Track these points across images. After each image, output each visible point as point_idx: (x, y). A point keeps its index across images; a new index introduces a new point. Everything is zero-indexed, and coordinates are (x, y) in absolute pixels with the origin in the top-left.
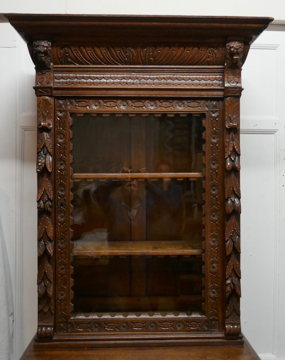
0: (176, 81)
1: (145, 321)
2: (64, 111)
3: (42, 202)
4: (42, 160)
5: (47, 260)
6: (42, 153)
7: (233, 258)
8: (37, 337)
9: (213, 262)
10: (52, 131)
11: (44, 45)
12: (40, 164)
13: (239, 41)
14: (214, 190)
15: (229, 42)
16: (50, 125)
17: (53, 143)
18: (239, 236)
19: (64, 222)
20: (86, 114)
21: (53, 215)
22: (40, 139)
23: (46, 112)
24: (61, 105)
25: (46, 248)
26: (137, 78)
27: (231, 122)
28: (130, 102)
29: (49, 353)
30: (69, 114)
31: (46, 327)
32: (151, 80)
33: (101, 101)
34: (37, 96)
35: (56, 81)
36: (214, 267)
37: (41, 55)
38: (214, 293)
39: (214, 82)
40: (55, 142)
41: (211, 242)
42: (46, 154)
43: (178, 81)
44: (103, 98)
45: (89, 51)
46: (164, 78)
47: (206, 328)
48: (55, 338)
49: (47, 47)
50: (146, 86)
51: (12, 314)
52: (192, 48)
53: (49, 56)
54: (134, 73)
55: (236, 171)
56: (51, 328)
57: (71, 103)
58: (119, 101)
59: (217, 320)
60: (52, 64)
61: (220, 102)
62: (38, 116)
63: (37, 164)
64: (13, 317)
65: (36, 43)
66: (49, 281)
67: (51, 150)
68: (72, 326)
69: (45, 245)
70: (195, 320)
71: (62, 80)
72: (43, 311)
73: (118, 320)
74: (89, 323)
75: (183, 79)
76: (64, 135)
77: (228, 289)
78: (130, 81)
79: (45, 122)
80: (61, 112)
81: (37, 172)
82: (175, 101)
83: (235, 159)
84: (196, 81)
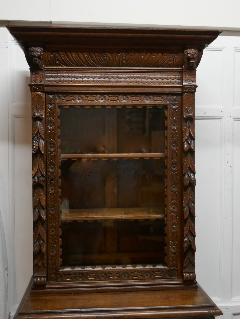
0: (144, 80)
1: (119, 272)
2: (53, 104)
3: (36, 177)
4: (36, 144)
5: (41, 224)
6: (36, 138)
7: (189, 221)
8: (33, 286)
9: (173, 224)
10: (44, 120)
11: (38, 51)
12: (34, 147)
13: (194, 48)
14: (174, 167)
15: (187, 49)
16: (42, 115)
17: (45, 130)
18: (194, 203)
19: (54, 193)
20: (71, 106)
21: (45, 188)
22: (34, 127)
23: (39, 105)
24: (51, 99)
25: (40, 215)
26: (112, 77)
27: (188, 112)
28: (107, 96)
29: (44, 298)
30: (57, 106)
31: (41, 277)
32: (124, 79)
33: (83, 96)
34: (32, 92)
35: (47, 79)
36: (174, 228)
37: (35, 59)
38: (174, 248)
39: (174, 80)
40: (46, 129)
41: (172, 208)
42: (39, 139)
43: (146, 80)
44: (85, 93)
45: (74, 56)
46: (134, 77)
47: (168, 277)
48: (47, 286)
49: (40, 52)
50: (120, 84)
51: (7, 269)
52: (156, 54)
53: (42, 59)
54: (110, 74)
55: (192, 152)
56: (45, 279)
57: (59, 97)
58: (98, 96)
59: (176, 270)
60: (44, 66)
61: (179, 97)
62: (32, 108)
63: (32, 147)
64: (8, 272)
65: (31, 49)
66: (43, 240)
67: (43, 136)
68: (61, 276)
69: (39, 212)
70: (159, 270)
71: (51, 79)
72: (38, 265)
73: (98, 272)
74: (75, 274)
75: (150, 78)
76: (54, 123)
77: (186, 245)
78: (106, 79)
79: (38, 113)
80: (51, 105)
81: (33, 153)
82: (143, 96)
83: (191, 142)
84: (160, 80)
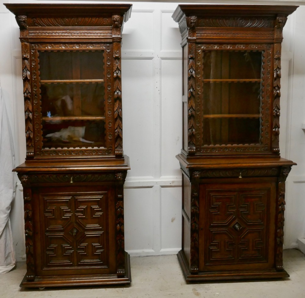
0: (89, 34)
1: (77, 150)
2: (34, 49)
3: (26, 94)
4: (25, 74)
5: (29, 121)
6: (25, 70)
7: (118, 120)
8: (26, 158)
9: (110, 122)
10: (29, 59)
11: (24, 17)
12: (24, 76)
13: (118, 15)
14: (109, 88)
15: (113, 15)
16: (28, 56)
17: (30, 65)
18: (121, 110)
19: (37, 103)
20: (46, 51)
21: (31, 100)
22: (23, 63)
23: (26, 50)
24: (33, 46)
25: (29, 116)
26: (70, 33)
27: (116, 54)
28: (67, 45)
30: (37, 51)
31: (31, 153)
32: (77, 34)
33: (53, 44)
34: (21, 42)
35: (30, 34)
36: (110, 125)
37: (22, 23)
38: (110, 137)
39: (108, 34)
40: (31, 65)
41: (109, 113)
42: (27, 71)
43: (90, 35)
45: (45, 20)
46: (83, 33)
47: (107, 154)
48: (35, 158)
49: (25, 19)
50: (75, 37)
51: (14, 156)
52: (95, 18)
53: (26, 23)
54: (68, 31)
55: (119, 79)
56: (33, 153)
57: (38, 45)
58: (61, 45)
59: (112, 150)
60: (27, 26)
61: (111, 44)
62: (22, 52)
63: (23, 76)
64: (15, 157)
65: (19, 17)
66: (31, 131)
67: (29, 69)
68: (43, 153)
69: (28, 114)
70: (101, 150)
71: (33, 34)
72: (29, 146)
73: (65, 150)
74: (51, 151)
75: (93, 33)
76: (35, 61)
77: (116, 134)
78: (66, 34)
79: (25, 55)
80: (33, 50)
81: (23, 79)
82: (89, 44)
83: (118, 72)
84: (99, 34)
